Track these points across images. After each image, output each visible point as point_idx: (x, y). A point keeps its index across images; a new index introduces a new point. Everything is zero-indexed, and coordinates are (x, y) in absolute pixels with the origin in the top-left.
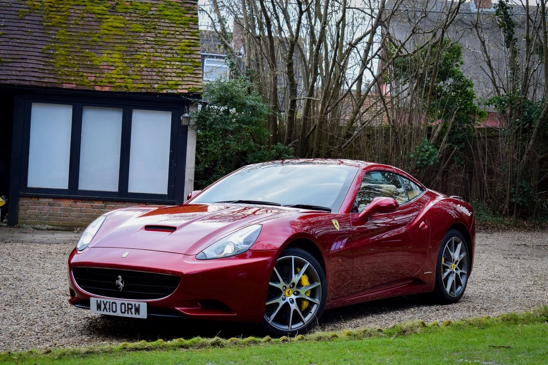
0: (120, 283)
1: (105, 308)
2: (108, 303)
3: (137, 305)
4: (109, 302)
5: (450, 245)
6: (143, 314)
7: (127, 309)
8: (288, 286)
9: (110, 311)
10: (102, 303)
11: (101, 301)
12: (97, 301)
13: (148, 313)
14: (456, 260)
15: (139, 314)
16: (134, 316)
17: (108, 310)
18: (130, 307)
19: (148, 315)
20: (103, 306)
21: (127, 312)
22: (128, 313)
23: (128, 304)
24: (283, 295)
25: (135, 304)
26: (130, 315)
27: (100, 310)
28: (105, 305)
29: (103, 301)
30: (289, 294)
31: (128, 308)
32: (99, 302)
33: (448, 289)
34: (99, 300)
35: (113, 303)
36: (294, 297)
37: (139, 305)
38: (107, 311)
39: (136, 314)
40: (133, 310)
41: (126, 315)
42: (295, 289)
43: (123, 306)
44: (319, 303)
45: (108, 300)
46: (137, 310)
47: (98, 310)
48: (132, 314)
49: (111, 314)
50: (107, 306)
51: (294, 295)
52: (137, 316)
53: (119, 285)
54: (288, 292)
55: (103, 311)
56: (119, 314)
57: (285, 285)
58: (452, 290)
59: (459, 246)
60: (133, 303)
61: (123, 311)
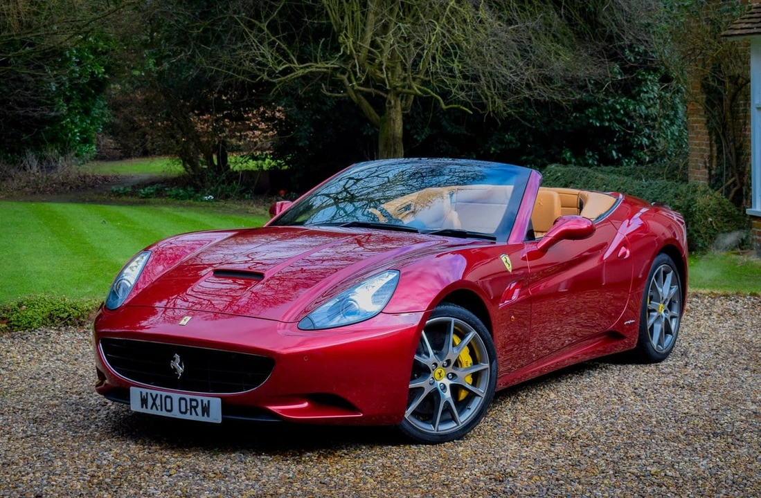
0: (177, 365)
1: (154, 404)
2: (159, 396)
3: (205, 402)
4: (161, 396)
5: (657, 277)
6: (216, 416)
7: (189, 408)
8: (440, 363)
9: (161, 410)
10: (149, 395)
11: (147, 393)
12: (141, 392)
13: (222, 415)
14: (665, 298)
15: (208, 415)
16: (200, 418)
17: (159, 408)
18: (194, 404)
19: (223, 418)
20: (150, 402)
21: (189, 412)
22: (191, 414)
23: (191, 400)
24: (431, 376)
25: (202, 401)
26: (193, 417)
27: (147, 408)
28: (154, 400)
29: (151, 394)
30: (440, 376)
31: (191, 407)
32: (144, 394)
33: (654, 342)
34: (144, 391)
35: (167, 397)
36: (448, 383)
37: (209, 402)
38: (157, 409)
39: (203, 415)
40: (199, 410)
41: (187, 417)
42: (450, 369)
43: (183, 402)
44: (483, 396)
45: (159, 393)
46: (206, 410)
47: (142, 407)
48: (197, 415)
49: (164, 413)
50: (158, 402)
51: (448, 378)
52: (205, 419)
53: (175, 369)
54: (440, 374)
55: (152, 408)
56: (176, 414)
57: (436, 362)
58: (660, 343)
59: (669, 276)
60: (199, 398)
61: (183, 409)
